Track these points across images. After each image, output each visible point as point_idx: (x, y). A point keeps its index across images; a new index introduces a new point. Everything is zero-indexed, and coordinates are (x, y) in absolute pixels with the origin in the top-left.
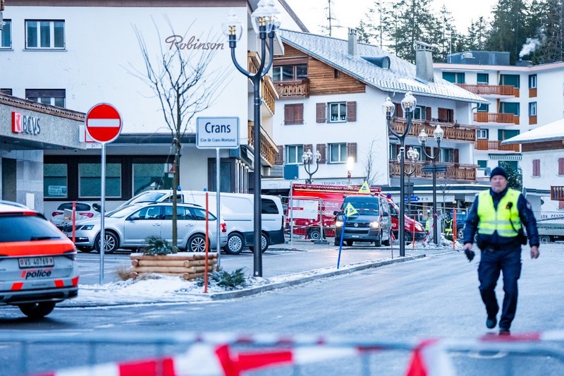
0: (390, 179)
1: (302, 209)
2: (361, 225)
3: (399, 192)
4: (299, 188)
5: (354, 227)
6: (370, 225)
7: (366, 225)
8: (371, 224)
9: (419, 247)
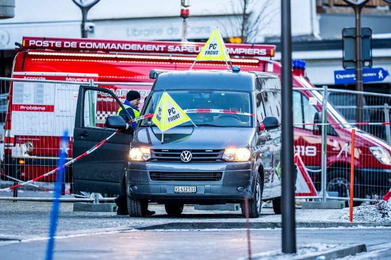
0: (317, 18)
1: (50, 109)
2: (200, 156)
3: (339, 54)
4: (42, 49)
5: (179, 161)
6: (226, 157)
7: (214, 156)
8: (229, 152)
9: (369, 218)
